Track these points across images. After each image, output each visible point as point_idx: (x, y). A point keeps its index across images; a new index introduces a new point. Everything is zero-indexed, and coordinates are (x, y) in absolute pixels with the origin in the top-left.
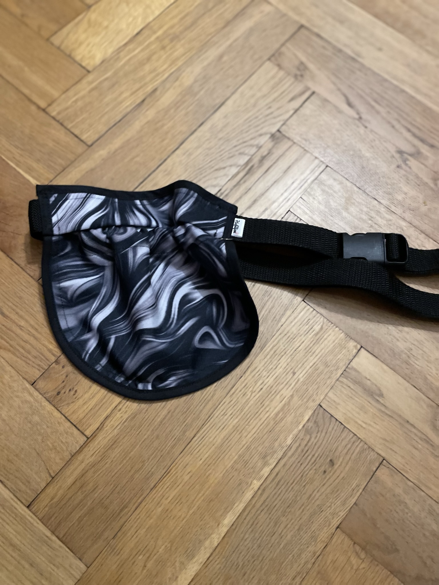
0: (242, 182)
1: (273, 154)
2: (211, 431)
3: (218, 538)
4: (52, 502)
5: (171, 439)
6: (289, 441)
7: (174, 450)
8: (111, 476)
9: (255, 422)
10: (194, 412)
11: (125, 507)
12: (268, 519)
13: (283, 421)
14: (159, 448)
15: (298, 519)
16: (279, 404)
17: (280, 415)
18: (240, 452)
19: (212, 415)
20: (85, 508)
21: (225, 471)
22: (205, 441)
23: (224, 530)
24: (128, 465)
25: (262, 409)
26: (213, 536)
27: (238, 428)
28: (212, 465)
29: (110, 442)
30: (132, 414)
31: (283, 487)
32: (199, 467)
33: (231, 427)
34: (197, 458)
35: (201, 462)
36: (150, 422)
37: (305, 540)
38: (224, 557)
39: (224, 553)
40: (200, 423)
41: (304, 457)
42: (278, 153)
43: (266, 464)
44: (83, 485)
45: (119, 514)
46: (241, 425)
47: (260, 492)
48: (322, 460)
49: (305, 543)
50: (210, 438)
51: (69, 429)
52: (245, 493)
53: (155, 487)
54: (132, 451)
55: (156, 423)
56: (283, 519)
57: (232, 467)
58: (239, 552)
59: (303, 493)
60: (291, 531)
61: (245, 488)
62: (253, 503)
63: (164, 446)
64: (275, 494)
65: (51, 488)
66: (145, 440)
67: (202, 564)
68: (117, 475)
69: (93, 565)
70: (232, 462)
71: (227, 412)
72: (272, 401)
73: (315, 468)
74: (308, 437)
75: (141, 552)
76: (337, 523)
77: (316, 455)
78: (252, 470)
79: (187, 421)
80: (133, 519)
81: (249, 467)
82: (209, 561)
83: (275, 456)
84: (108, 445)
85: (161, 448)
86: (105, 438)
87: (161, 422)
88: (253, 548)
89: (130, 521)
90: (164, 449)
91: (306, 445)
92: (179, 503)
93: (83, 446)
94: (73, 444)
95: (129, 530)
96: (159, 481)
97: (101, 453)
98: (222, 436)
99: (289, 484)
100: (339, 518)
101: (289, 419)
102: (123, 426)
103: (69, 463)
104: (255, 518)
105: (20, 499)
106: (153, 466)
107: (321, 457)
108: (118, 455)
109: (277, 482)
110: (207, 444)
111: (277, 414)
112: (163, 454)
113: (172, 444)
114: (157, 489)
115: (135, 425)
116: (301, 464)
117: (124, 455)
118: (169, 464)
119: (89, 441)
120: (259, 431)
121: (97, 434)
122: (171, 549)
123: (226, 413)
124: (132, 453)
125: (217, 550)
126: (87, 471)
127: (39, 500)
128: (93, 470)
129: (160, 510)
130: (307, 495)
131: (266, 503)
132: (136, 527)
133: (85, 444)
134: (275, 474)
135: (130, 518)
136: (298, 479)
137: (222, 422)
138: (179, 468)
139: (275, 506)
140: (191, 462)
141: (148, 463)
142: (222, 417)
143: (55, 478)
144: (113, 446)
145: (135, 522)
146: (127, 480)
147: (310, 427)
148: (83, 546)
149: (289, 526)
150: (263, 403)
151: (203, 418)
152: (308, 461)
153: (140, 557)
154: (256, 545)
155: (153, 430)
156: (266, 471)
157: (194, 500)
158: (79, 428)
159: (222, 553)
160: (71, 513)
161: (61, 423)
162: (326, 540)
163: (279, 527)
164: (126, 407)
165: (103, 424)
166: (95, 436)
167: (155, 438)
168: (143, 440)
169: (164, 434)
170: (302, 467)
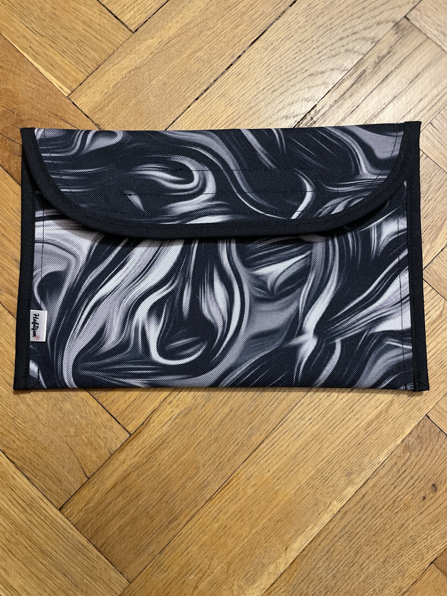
0: (347, 95)
1: (395, 53)
2: (282, 438)
3: (286, 564)
4: (87, 507)
5: (233, 443)
6: (382, 459)
7: (237, 456)
8: (158, 483)
9: (341, 431)
10: (263, 413)
11: (175, 519)
12: (348, 546)
13: (377, 433)
14: (218, 453)
15: (385, 550)
16: (374, 411)
17: (373, 425)
18: (319, 466)
19: (286, 418)
20: (127, 517)
21: (298, 487)
22: (276, 449)
23: (292, 555)
24: (180, 470)
25: (350, 416)
26: (280, 560)
27: (318, 437)
28: (282, 478)
29: (157, 441)
30: (185, 409)
31: (370, 512)
32: (266, 480)
33: (309, 434)
34: (264, 469)
35: (268, 475)
36: (206, 421)
37: (390, 574)
38: (291, 585)
39: (291, 580)
40: (270, 427)
41: (400, 478)
42: (402, 51)
43: (350, 482)
44: (125, 489)
45: (167, 526)
46: (322, 433)
47: (339, 516)
48: (422, 484)
49: (390, 577)
50: (282, 446)
51: (108, 422)
52: (321, 515)
53: (211, 498)
54: (184, 454)
55: (214, 423)
56: (366, 548)
57: (308, 484)
58: (310, 580)
59: (394, 521)
60: (375, 563)
61: (322, 509)
62: (331, 527)
63: (223, 452)
64: (360, 519)
65: (87, 490)
66: (200, 442)
67: (265, 591)
68: (165, 482)
69: (136, 581)
70: (308, 477)
71: (305, 415)
72: (364, 406)
73: (411, 493)
74: (408, 454)
75: (192, 571)
76: (431, 558)
77: (416, 477)
78: (332, 489)
79: (254, 423)
80: (184, 533)
81: (329, 484)
82: (272, 588)
83: (363, 474)
84: (155, 445)
85: (219, 454)
86: (151, 436)
87: (222, 422)
88: (327, 578)
89: (180, 535)
90: (223, 455)
91: (404, 464)
92: (240, 520)
93: (125, 444)
94: (112, 440)
95: (179, 546)
96: (217, 493)
97: (146, 454)
98: (297, 445)
99: (378, 509)
100: (435, 552)
101: (386, 429)
102: (174, 423)
103: (108, 462)
104: (331, 544)
105: (51, 500)
106: (209, 474)
107: (421, 480)
108: (167, 458)
109: (362, 506)
110: (278, 452)
111: (369, 424)
112: (223, 460)
113: (233, 450)
114: (214, 501)
115: (188, 423)
116: (395, 487)
117: (174, 458)
118: (229, 474)
119: (131, 438)
120: (344, 442)
121: (142, 430)
122: (228, 570)
123: (303, 417)
124: (184, 457)
125: (283, 577)
126: (130, 473)
127: (72, 503)
128: (136, 472)
129: (217, 525)
130: (399, 524)
131: (347, 529)
132: (187, 543)
133: (128, 442)
134: (361, 496)
135: (181, 532)
136: (389, 504)
137: (298, 428)
138: (241, 479)
139: (358, 533)
140: (256, 473)
141: (204, 469)
142: (299, 421)
143: (92, 478)
144: (161, 447)
145: (186, 538)
146: (178, 488)
147: (410, 443)
148: (124, 559)
149: (372, 557)
150: (352, 409)
151: (274, 421)
152: (404, 484)
153: (192, 577)
154: (331, 575)
155: (210, 431)
156: (351, 491)
157: (258, 519)
158: (120, 422)
159: (288, 581)
160: (110, 521)
161: (98, 414)
162: (416, 576)
163: (360, 557)
164: (178, 400)
165: (149, 418)
166: (139, 432)
167: (213, 441)
168: (198, 441)
169: (224, 437)
170: (396, 491)
